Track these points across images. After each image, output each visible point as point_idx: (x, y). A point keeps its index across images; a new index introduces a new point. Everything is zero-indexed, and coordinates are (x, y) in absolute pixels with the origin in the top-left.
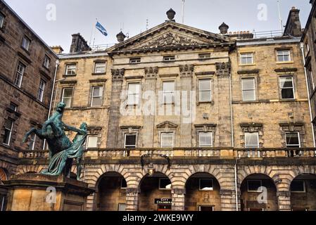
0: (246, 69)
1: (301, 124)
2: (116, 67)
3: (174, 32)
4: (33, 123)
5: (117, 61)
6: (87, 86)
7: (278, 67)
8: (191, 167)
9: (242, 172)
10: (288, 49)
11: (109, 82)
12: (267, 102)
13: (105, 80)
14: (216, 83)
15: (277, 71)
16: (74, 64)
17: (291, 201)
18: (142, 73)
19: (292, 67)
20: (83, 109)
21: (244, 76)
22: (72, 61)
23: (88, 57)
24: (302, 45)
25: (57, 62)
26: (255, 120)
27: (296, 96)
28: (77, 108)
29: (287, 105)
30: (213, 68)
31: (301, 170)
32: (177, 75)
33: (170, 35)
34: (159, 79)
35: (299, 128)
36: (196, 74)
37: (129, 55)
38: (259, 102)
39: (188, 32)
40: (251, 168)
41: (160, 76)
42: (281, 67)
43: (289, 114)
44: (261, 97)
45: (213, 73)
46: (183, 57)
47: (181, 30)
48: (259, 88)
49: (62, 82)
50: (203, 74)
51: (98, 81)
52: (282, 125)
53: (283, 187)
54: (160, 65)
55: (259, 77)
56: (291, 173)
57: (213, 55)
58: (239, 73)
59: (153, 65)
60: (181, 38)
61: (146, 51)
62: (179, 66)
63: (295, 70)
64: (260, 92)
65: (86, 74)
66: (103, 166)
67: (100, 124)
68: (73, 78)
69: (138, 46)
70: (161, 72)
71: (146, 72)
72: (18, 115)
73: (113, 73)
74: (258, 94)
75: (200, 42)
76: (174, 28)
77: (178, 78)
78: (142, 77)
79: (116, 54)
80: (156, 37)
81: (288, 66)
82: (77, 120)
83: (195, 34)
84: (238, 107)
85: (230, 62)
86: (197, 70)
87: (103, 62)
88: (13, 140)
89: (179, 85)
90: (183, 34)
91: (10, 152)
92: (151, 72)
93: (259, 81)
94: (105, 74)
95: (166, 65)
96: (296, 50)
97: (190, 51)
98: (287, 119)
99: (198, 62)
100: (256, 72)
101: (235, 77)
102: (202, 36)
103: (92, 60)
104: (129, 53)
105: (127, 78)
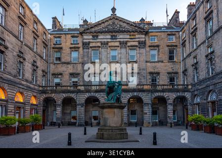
0: (153, 44)
1: (177, 73)
2: (85, 41)
3: (116, 22)
4: (43, 71)
5: (85, 37)
6: (68, 50)
7: (168, 44)
8: (131, 94)
9: (153, 95)
10: (174, 35)
11: (81, 48)
12: (162, 62)
13: (79, 48)
14: (138, 52)
15: (168, 46)
16: (60, 37)
17: (173, 107)
18: (99, 44)
19: (175, 44)
20: (68, 63)
21: (152, 48)
22: (57, 35)
23: (67, 34)
24: (181, 33)
25: (49, 36)
26: (156, 70)
27: (175, 59)
28: (65, 63)
29: (171, 63)
30: (136, 44)
31: (178, 94)
32: (118, 47)
33: (114, 23)
34: (109, 48)
35: (175, 75)
36: (128, 46)
37: (92, 34)
38: (158, 62)
39: (124, 22)
40: (157, 93)
41: (110, 47)
42: (170, 44)
43: (172, 68)
44: (159, 59)
45: (137, 46)
46: (121, 37)
47: (120, 21)
48: (159, 55)
49: (53, 48)
50: (132, 46)
51: (74, 48)
52: (168, 73)
53: (170, 101)
54: (109, 40)
55: (159, 49)
56: (174, 95)
57: (137, 36)
58: (149, 46)
59: (106, 40)
60: (120, 25)
61: (101, 32)
62: (120, 41)
63: (176, 46)
64: (160, 57)
65: (67, 44)
66: (87, 94)
67: (78, 72)
68: (60, 46)
69: (96, 29)
70: (110, 44)
71: (102, 44)
72: (37, 67)
73: (83, 44)
74: (158, 58)
75: (130, 28)
76: (117, 19)
77: (119, 48)
78: (99, 47)
79: (84, 33)
80: (106, 24)
81: (173, 44)
82: (65, 69)
83: (128, 24)
84: (149, 64)
85: (145, 41)
86: (129, 44)
87: (77, 37)
88: (36, 81)
89: (119, 52)
90: (121, 23)
91: (36, 87)
92: (105, 44)
93: (159, 51)
94: (78, 44)
95: (112, 40)
96: (177, 36)
97: (125, 33)
98: (170, 70)
99: (129, 40)
100: (158, 46)
101: (148, 49)
102: (132, 25)
103: (70, 35)
104: (92, 32)
105: (91, 47)
